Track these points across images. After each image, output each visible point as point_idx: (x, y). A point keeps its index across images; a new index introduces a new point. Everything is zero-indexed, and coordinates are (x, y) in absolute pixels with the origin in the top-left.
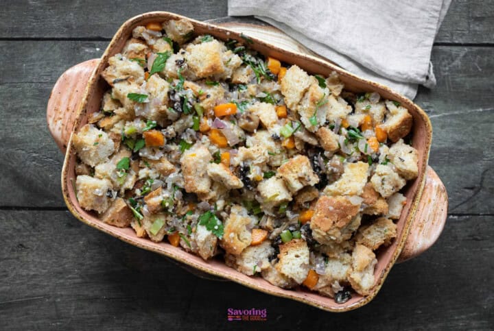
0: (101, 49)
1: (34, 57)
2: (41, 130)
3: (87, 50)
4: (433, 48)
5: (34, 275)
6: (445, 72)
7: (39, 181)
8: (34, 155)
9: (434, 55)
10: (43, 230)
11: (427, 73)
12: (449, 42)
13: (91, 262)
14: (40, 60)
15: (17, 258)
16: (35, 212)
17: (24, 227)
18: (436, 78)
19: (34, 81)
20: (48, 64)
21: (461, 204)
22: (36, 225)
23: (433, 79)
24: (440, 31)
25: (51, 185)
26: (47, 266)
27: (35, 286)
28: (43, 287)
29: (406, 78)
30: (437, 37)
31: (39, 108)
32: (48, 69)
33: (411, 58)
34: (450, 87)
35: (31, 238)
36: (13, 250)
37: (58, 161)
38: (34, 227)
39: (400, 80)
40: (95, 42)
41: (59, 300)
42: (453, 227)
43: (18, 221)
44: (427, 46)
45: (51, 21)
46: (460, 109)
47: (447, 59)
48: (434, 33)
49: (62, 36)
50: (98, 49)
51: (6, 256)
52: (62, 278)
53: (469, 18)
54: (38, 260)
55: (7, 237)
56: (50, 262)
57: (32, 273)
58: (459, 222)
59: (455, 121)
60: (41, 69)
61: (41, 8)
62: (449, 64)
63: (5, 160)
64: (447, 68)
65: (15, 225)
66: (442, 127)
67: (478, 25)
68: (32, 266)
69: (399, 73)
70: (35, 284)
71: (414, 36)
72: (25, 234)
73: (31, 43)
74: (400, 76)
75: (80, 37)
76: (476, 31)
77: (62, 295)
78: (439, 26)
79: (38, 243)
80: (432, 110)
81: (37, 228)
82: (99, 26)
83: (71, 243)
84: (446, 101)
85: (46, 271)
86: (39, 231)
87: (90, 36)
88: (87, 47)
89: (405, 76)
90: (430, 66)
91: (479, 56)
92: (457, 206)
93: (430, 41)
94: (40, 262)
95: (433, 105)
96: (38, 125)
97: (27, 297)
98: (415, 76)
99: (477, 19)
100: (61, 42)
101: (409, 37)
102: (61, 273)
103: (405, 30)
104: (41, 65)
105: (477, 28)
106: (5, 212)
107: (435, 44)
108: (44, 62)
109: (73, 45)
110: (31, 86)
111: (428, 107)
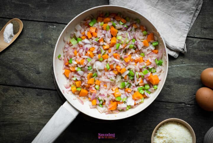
0: (56, 27)
1: (29, 27)
2: (30, 56)
3: (51, 27)
4: (186, 38)
5: (22, 113)
6: (190, 48)
7: (27, 77)
8: (26, 66)
9: (187, 41)
10: (27, 96)
11: (183, 48)
12: (193, 36)
13: (45, 110)
14: (32, 29)
15: (16, 106)
16: (25, 88)
17: (19, 94)
18: (187, 50)
19: (29, 37)
20: (35, 31)
21: (191, 101)
22: (25, 93)
23: (186, 50)
24: (190, 31)
25: (32, 78)
26: (27, 110)
27: (22, 118)
28: (25, 118)
29: (175, 49)
30: (188, 34)
31: (30, 48)
32: (35, 33)
33: (177, 41)
34: (191, 54)
35: (22, 98)
36: (15, 103)
37: (35, 69)
38: (23, 95)
39: (173, 49)
40: (54, 24)
41: (31, 124)
42: (188, 109)
43: (17, 91)
44: (184, 37)
45: (37, 14)
46: (195, 63)
47: (192, 43)
48: (187, 32)
49: (41, 20)
50: (55, 27)
51: (11, 105)
52: (33, 115)
53: (201, 27)
54: (24, 107)
55: (12, 97)
56: (29, 109)
57: (21, 112)
58: (190, 107)
59: (192, 68)
61: (34, 8)
62: (192, 45)
63: (14, 67)
64: (191, 47)
65: (16, 93)
66: (187, 70)
67: (205, 31)
68: (21, 109)
69: (173, 46)
70: (22, 117)
71: (180, 33)
72: (20, 97)
73: (29, 22)
74: (173, 47)
75: (48, 21)
76: (203, 33)
77: (32, 122)
78: (189, 30)
79: (24, 101)
80: (184, 62)
81: (25, 95)
82: (56, 17)
83: (38, 102)
84: (189, 59)
85: (27, 112)
86: (25, 96)
87: (52, 21)
88: (50, 25)
89: (175, 48)
90: (185, 45)
91: (204, 43)
92: (190, 101)
93: (186, 35)
94: (25, 108)
95: (184, 61)
96: (29, 55)
97: (18, 121)
98: (179, 48)
99: (205, 28)
100: (41, 23)
101: (178, 33)
102: (32, 113)
103: (176, 30)
104: (32, 31)
105: (205, 32)
106: (13, 87)
107: (187, 37)
108: (34, 30)
109: (46, 24)
110: (27, 39)
111: (182, 61)
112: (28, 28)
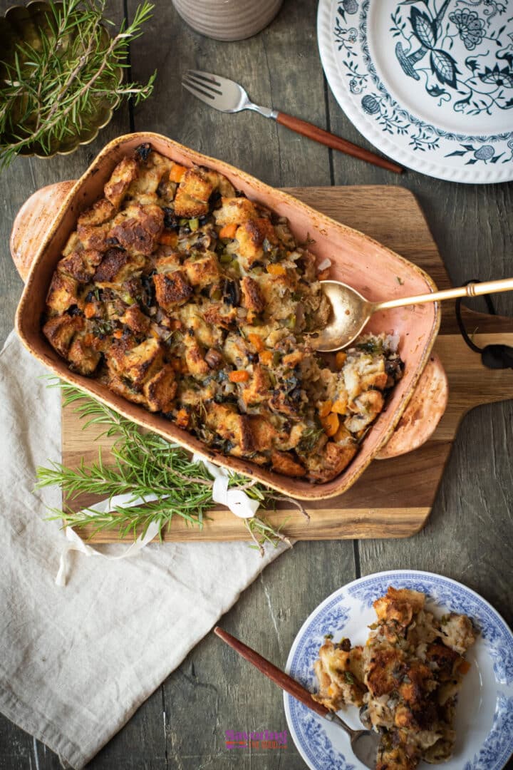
1: (310, 151)
5: (59, 176)
15: (77, 154)
19: (281, 153)
36: (85, 148)
45: (353, 166)
60: (296, 160)
63: (189, 129)
66: (263, 634)
68: (70, 172)
80: (282, 620)
95: (288, 620)
110: (275, 150)
111: (285, 615)
112: (307, 145)
